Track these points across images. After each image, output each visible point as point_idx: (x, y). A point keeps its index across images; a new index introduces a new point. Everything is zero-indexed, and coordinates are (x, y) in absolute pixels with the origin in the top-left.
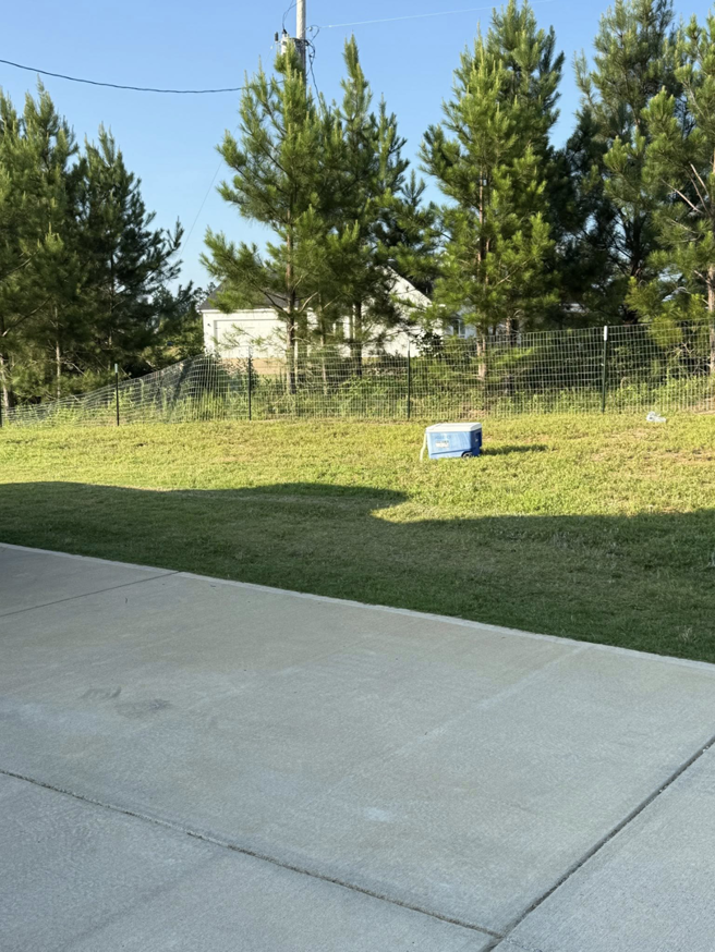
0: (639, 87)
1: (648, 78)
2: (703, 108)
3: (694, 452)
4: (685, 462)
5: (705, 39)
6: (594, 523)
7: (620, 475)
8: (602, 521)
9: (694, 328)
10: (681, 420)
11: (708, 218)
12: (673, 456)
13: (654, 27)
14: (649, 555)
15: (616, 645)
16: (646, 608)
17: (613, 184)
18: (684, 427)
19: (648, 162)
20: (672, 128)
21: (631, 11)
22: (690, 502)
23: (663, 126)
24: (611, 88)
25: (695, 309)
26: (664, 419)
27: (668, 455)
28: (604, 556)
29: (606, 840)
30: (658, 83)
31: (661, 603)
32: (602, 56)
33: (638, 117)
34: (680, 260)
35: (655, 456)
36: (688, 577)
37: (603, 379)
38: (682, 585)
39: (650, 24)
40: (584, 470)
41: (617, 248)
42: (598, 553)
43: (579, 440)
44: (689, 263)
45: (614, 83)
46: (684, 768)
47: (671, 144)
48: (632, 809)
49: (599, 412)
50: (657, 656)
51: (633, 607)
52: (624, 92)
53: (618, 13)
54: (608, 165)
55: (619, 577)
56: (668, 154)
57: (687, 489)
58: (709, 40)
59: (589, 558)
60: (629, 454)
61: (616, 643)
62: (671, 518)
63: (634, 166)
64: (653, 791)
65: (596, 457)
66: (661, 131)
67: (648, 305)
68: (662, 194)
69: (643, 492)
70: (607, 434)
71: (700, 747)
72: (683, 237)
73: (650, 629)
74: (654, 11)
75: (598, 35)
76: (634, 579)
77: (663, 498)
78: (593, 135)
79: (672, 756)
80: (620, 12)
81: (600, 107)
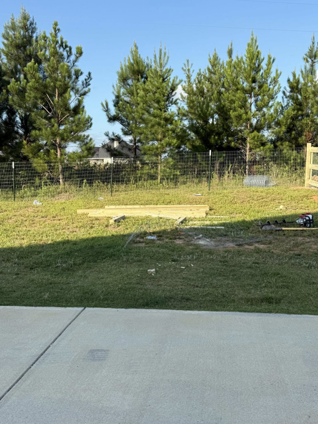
0: (23, 58)
1: (27, 54)
2: (50, 71)
3: (53, 217)
4: (49, 222)
5: (50, 42)
6: (8, 251)
7: (21, 229)
8: (12, 250)
9: (52, 164)
10: (48, 204)
11: (55, 118)
12: (44, 219)
13: (29, 33)
14: (32, 263)
15: (15, 305)
16: (30, 287)
17: (13, 99)
18: (49, 207)
19: (28, 91)
20: (37, 77)
21: (18, 24)
22: (50, 239)
23: (34, 76)
24: (11, 57)
25: (52, 156)
26: (41, 203)
27: (42, 219)
28: (12, 265)
29: (5, 394)
30: (31, 57)
31: (36, 284)
32: (6, 42)
33: (23, 71)
34: (44, 135)
35: (37, 219)
36: (48, 271)
37: (13, 186)
38: (46, 275)
39: (27, 31)
40: (4, 227)
41: (17, 127)
42: (9, 264)
43: (3, 213)
44: (48, 136)
45: (12, 54)
46: (42, 354)
47: (37, 84)
48: (18, 377)
49: (13, 201)
50: (34, 307)
51: (24, 287)
52: (17, 59)
53: (12, 24)
54: (10, 90)
55: (18, 274)
56: (36, 88)
57: (50, 233)
58: (51, 42)
59: (5, 267)
60: (25, 219)
61: (15, 304)
62: (42, 246)
63: (22, 92)
64: (28, 367)
65: (10, 221)
66: (33, 78)
67: (32, 154)
68: (35, 106)
69: (31, 236)
70: (15, 211)
71: (49, 344)
72: (45, 125)
73: (31, 296)
74: (28, 26)
75: (4, 32)
76: (25, 275)
77: (40, 238)
78: (3, 76)
79: (37, 350)
80: (13, 23)
81: (6, 64)
